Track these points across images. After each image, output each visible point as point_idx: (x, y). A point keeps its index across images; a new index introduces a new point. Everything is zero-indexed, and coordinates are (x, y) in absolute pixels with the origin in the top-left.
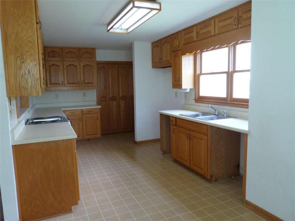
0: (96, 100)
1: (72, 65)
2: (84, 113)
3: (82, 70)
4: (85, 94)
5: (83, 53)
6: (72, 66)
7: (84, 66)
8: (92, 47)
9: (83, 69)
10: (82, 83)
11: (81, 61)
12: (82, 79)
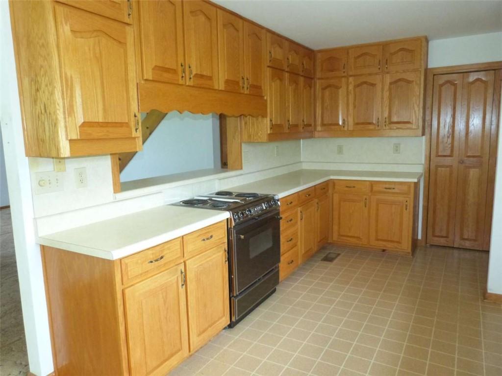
0: (423, 162)
1: (365, 83)
2: (375, 188)
3: (386, 94)
4: (397, 147)
5: (392, 54)
6: (365, 85)
7: (391, 84)
8: (421, 34)
9: (390, 89)
10: (385, 122)
11: (388, 73)
12: (386, 115)
